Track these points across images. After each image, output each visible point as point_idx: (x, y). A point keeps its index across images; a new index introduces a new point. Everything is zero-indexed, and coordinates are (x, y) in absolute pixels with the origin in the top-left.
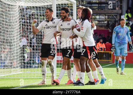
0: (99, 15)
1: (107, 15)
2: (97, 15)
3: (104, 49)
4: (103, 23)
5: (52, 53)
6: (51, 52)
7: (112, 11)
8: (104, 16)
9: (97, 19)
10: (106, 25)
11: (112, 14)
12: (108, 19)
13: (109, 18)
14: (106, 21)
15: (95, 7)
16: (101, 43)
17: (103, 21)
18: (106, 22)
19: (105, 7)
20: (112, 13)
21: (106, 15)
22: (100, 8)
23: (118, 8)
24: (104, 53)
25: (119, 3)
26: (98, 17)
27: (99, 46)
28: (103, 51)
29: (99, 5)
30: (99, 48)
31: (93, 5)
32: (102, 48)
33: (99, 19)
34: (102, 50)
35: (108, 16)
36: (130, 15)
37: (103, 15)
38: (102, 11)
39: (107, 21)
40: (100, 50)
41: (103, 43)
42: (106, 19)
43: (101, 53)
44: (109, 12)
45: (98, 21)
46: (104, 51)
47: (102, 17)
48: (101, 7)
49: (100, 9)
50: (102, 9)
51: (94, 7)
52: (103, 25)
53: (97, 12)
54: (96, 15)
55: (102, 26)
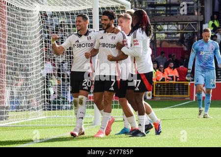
0: (168, 24)
1: (180, 24)
2: (164, 24)
3: (177, 78)
4: (174, 36)
5: (85, 85)
6: (83, 85)
7: (189, 18)
8: (176, 25)
9: (164, 30)
10: (178, 39)
11: (189, 23)
12: (182, 30)
13: (183, 28)
14: (178, 33)
15: (161, 11)
16: (171, 68)
17: (174, 33)
18: (179, 35)
19: (176, 11)
20: (189, 20)
21: (178, 24)
22: (168, 12)
23: (198, 12)
24: (176, 84)
25: (199, 5)
26: (165, 27)
27: (168, 74)
28: (174, 82)
29: (167, 7)
30: (169, 77)
31: (157, 9)
32: (172, 77)
33: (168, 30)
34: (173, 80)
35: (182, 25)
36: (217, 24)
37: (174, 24)
38: (173, 18)
39: (181, 33)
40: (169, 80)
41: (174, 68)
42: (178, 30)
43: (172, 84)
44: (184, 19)
45: (166, 33)
46: (176, 80)
47: (173, 28)
48: (170, 11)
49: (169, 14)
50: (172, 15)
51: (159, 11)
52: (175, 39)
53: (164, 19)
54: (162, 24)
55: (171, 42)
